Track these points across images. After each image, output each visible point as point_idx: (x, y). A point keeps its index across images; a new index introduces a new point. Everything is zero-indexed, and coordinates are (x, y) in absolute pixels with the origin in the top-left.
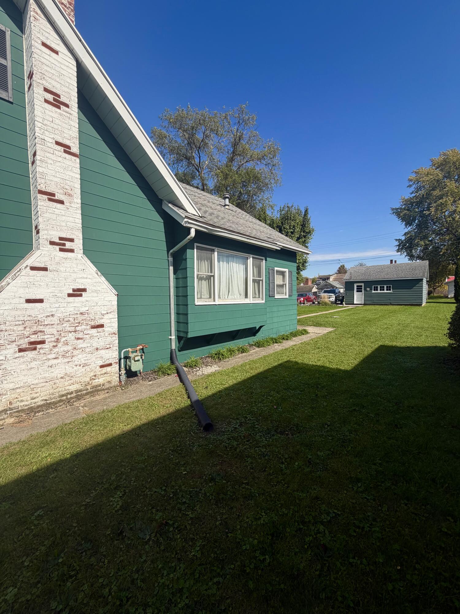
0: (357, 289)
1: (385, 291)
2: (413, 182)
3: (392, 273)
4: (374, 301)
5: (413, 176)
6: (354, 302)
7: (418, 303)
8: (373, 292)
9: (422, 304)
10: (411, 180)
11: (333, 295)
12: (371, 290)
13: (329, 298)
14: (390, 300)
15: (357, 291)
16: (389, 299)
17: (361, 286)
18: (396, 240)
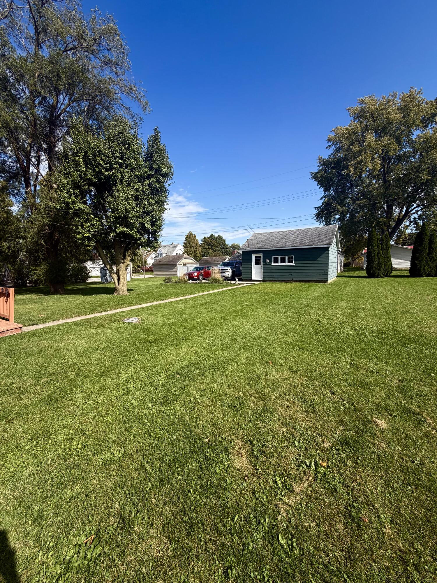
0: (256, 260)
1: (287, 264)
2: (332, 142)
3: (295, 240)
4: (275, 277)
5: (332, 135)
6: (252, 277)
7: (323, 279)
8: (273, 264)
9: (327, 281)
10: (329, 140)
11: (229, 268)
12: (271, 261)
13: (224, 272)
14: (292, 275)
15: (256, 264)
16: (291, 273)
17: (260, 257)
18: (315, 208)
